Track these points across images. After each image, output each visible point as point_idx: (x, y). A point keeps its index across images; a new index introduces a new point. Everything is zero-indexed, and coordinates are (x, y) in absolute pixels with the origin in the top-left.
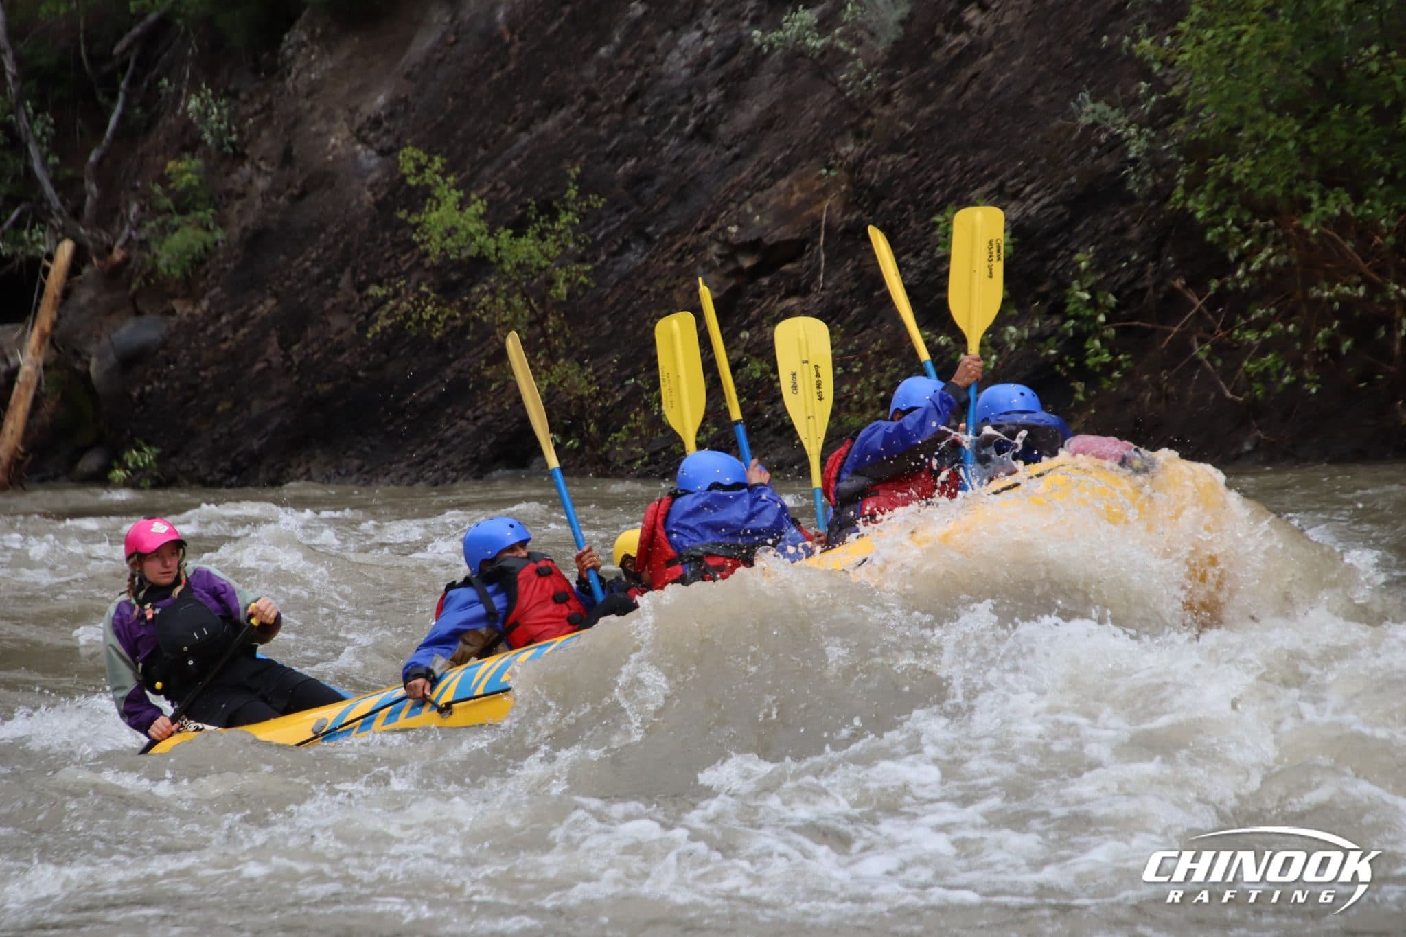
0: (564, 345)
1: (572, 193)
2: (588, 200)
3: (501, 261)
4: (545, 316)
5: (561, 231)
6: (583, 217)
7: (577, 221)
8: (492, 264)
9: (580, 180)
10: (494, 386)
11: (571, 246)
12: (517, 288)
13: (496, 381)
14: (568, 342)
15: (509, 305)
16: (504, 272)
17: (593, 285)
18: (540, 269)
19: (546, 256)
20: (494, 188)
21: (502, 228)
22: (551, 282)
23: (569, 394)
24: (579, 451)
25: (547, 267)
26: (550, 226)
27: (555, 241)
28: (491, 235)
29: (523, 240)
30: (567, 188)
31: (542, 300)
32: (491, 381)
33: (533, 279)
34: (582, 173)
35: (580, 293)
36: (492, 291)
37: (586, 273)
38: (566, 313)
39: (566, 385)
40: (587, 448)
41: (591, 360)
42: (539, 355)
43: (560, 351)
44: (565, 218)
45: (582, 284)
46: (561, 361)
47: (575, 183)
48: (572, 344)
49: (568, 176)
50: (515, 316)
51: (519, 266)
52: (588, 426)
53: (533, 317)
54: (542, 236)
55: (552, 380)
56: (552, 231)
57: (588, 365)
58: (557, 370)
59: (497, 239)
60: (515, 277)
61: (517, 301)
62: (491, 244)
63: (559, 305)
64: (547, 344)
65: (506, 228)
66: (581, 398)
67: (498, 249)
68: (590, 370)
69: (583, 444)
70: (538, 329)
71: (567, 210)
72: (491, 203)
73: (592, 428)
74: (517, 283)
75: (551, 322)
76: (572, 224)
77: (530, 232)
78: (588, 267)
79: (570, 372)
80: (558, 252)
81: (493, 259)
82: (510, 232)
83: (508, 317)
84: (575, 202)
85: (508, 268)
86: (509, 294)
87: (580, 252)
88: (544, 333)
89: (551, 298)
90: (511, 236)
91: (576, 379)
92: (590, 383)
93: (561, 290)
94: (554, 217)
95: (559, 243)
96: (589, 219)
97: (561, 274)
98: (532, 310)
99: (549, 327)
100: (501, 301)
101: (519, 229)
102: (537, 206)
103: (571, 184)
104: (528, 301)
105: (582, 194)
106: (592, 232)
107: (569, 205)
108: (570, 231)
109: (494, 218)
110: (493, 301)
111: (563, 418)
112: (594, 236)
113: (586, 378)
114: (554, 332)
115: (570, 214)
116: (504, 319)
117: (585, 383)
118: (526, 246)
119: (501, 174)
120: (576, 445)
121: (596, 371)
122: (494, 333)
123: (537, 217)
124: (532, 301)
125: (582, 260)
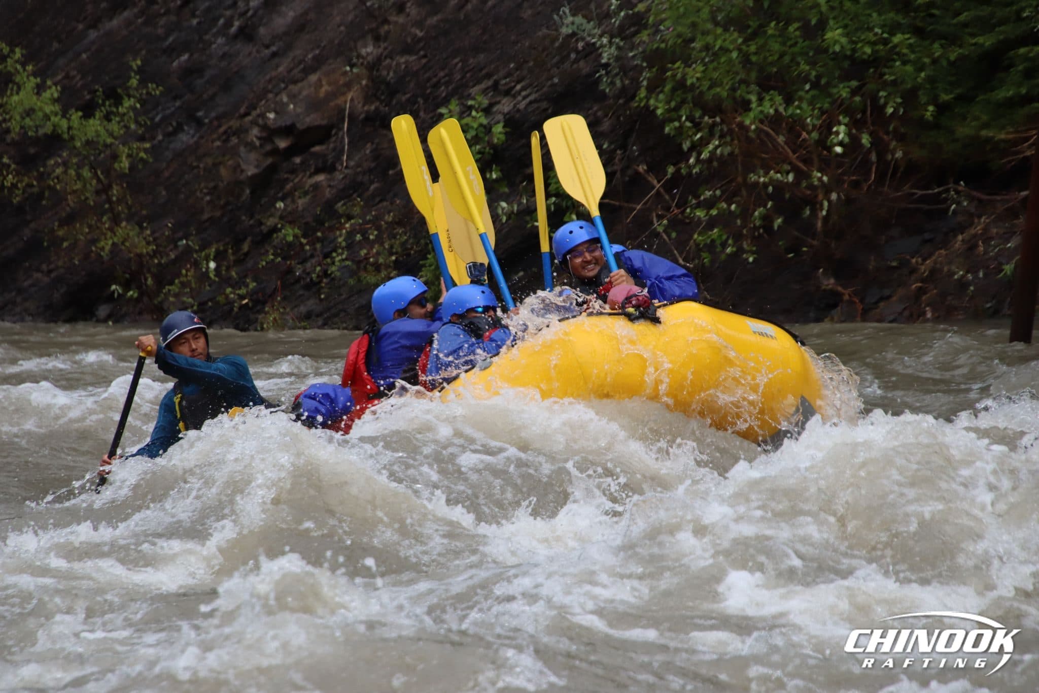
0: (126, 211)
1: (134, 82)
2: (147, 87)
3: (72, 138)
4: (110, 187)
5: (124, 114)
6: (143, 102)
7: (138, 106)
8: (65, 140)
9: (140, 71)
10: (65, 244)
11: (133, 126)
12: (86, 162)
13: (66, 240)
14: (129, 208)
15: (79, 176)
16: (75, 147)
17: (151, 160)
18: (106, 146)
19: (111, 134)
20: (67, 77)
21: (73, 110)
22: (115, 157)
23: (130, 252)
24: (138, 300)
25: (112, 144)
26: (114, 110)
27: (119, 122)
28: (64, 116)
29: (91, 121)
30: (130, 78)
31: (107, 172)
32: (63, 239)
33: (99, 154)
34: (143, 65)
35: (140, 167)
36: (65, 164)
37: (146, 151)
38: (128, 183)
39: (127, 244)
40: (145, 299)
41: (148, 224)
42: (105, 218)
43: (123, 216)
44: (127, 103)
45: (142, 159)
46: (124, 224)
47: (136, 73)
48: (133, 210)
49: (131, 67)
50: (85, 186)
51: (88, 143)
52: (146, 279)
53: (100, 187)
54: (107, 118)
55: (115, 240)
56: (117, 114)
57: (146, 228)
58: (120, 232)
59: (69, 120)
60: (85, 152)
61: (86, 173)
62: (64, 124)
63: (122, 176)
64: (111, 209)
65: (77, 110)
66: (140, 256)
67: (70, 128)
68: (148, 232)
69: (141, 294)
70: (104, 197)
71: (129, 96)
72: (64, 89)
73: (150, 281)
74: (86, 157)
75: (115, 191)
76: (133, 108)
77: (98, 114)
78: (147, 145)
79: (131, 234)
80: (122, 132)
81: (66, 136)
82: (80, 114)
83: (78, 186)
84: (137, 89)
85: (78, 144)
86: (79, 166)
87: (140, 132)
88: (109, 201)
89: (115, 170)
90: (81, 118)
91: (136, 240)
92: (148, 243)
93: (124, 164)
94: (118, 102)
95: (122, 124)
96: (148, 104)
97: (124, 151)
98: (99, 180)
99: (113, 195)
100: (72, 172)
101: (88, 111)
102: (104, 92)
103: (133, 74)
104: (96, 173)
105: (143, 82)
106: (150, 115)
107: (131, 92)
108: (132, 114)
109: (66, 102)
110: (65, 172)
111: (124, 272)
112: (152, 119)
113: (145, 239)
114: (118, 200)
115: (132, 100)
116: (75, 188)
117: (144, 243)
118: (95, 126)
119: (73, 64)
120: (136, 295)
121: (153, 233)
122: (66, 200)
123: (104, 102)
124: (99, 173)
125: (142, 139)
